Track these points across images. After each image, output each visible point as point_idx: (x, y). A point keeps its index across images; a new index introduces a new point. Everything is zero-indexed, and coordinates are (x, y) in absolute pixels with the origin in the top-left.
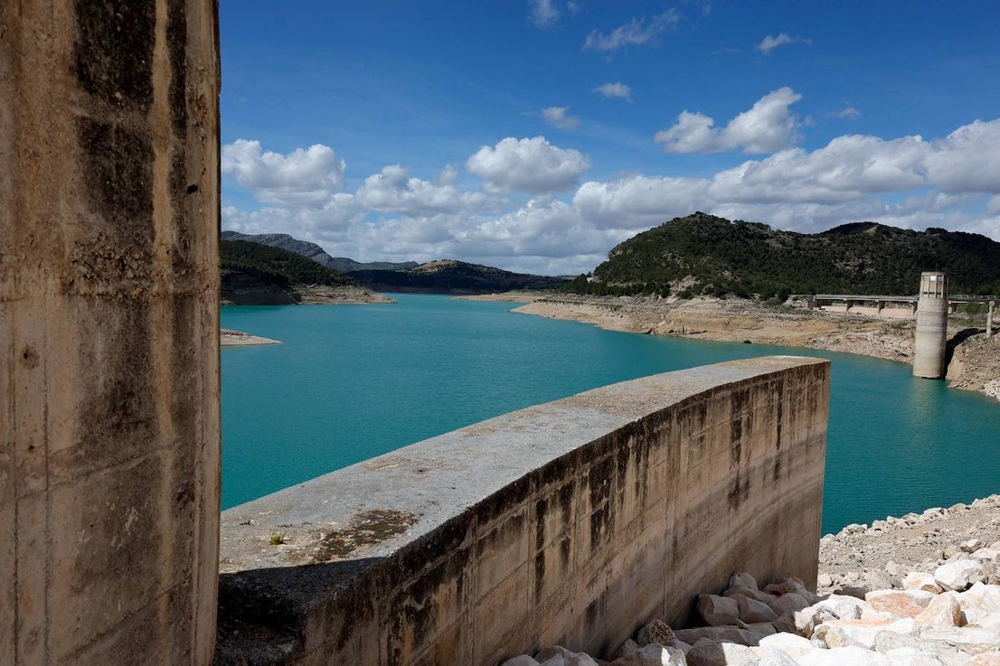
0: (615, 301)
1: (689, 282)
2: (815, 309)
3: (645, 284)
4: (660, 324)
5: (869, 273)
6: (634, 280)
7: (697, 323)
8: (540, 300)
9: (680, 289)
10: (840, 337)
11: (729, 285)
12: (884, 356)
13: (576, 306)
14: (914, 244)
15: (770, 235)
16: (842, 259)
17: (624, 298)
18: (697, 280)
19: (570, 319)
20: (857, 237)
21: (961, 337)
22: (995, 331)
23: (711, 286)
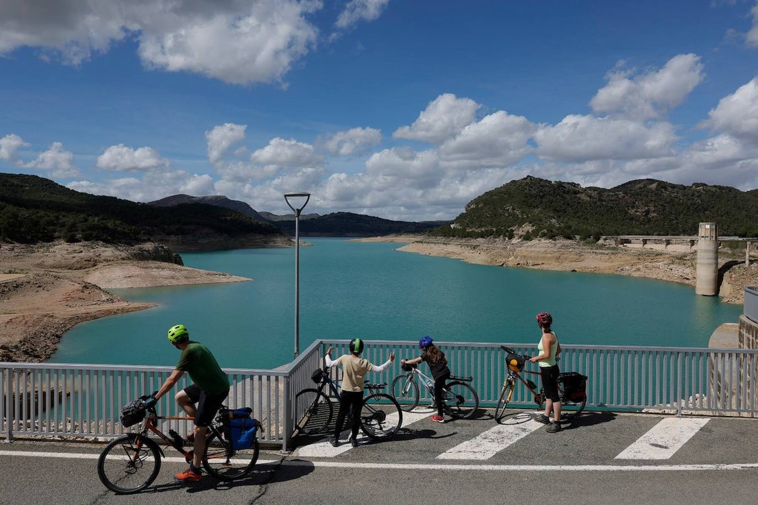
0: (474, 242)
1: (528, 228)
2: (620, 246)
3: (494, 230)
4: (510, 259)
5: (653, 217)
6: (485, 226)
7: (537, 258)
8: (417, 242)
9: (520, 233)
10: (640, 266)
11: (558, 230)
12: (672, 280)
13: (445, 246)
14: (684, 195)
15: (581, 191)
16: (633, 207)
17: (480, 239)
18: (533, 226)
19: (442, 255)
20: (643, 191)
21: (728, 266)
22: (751, 262)
23: (545, 231)
